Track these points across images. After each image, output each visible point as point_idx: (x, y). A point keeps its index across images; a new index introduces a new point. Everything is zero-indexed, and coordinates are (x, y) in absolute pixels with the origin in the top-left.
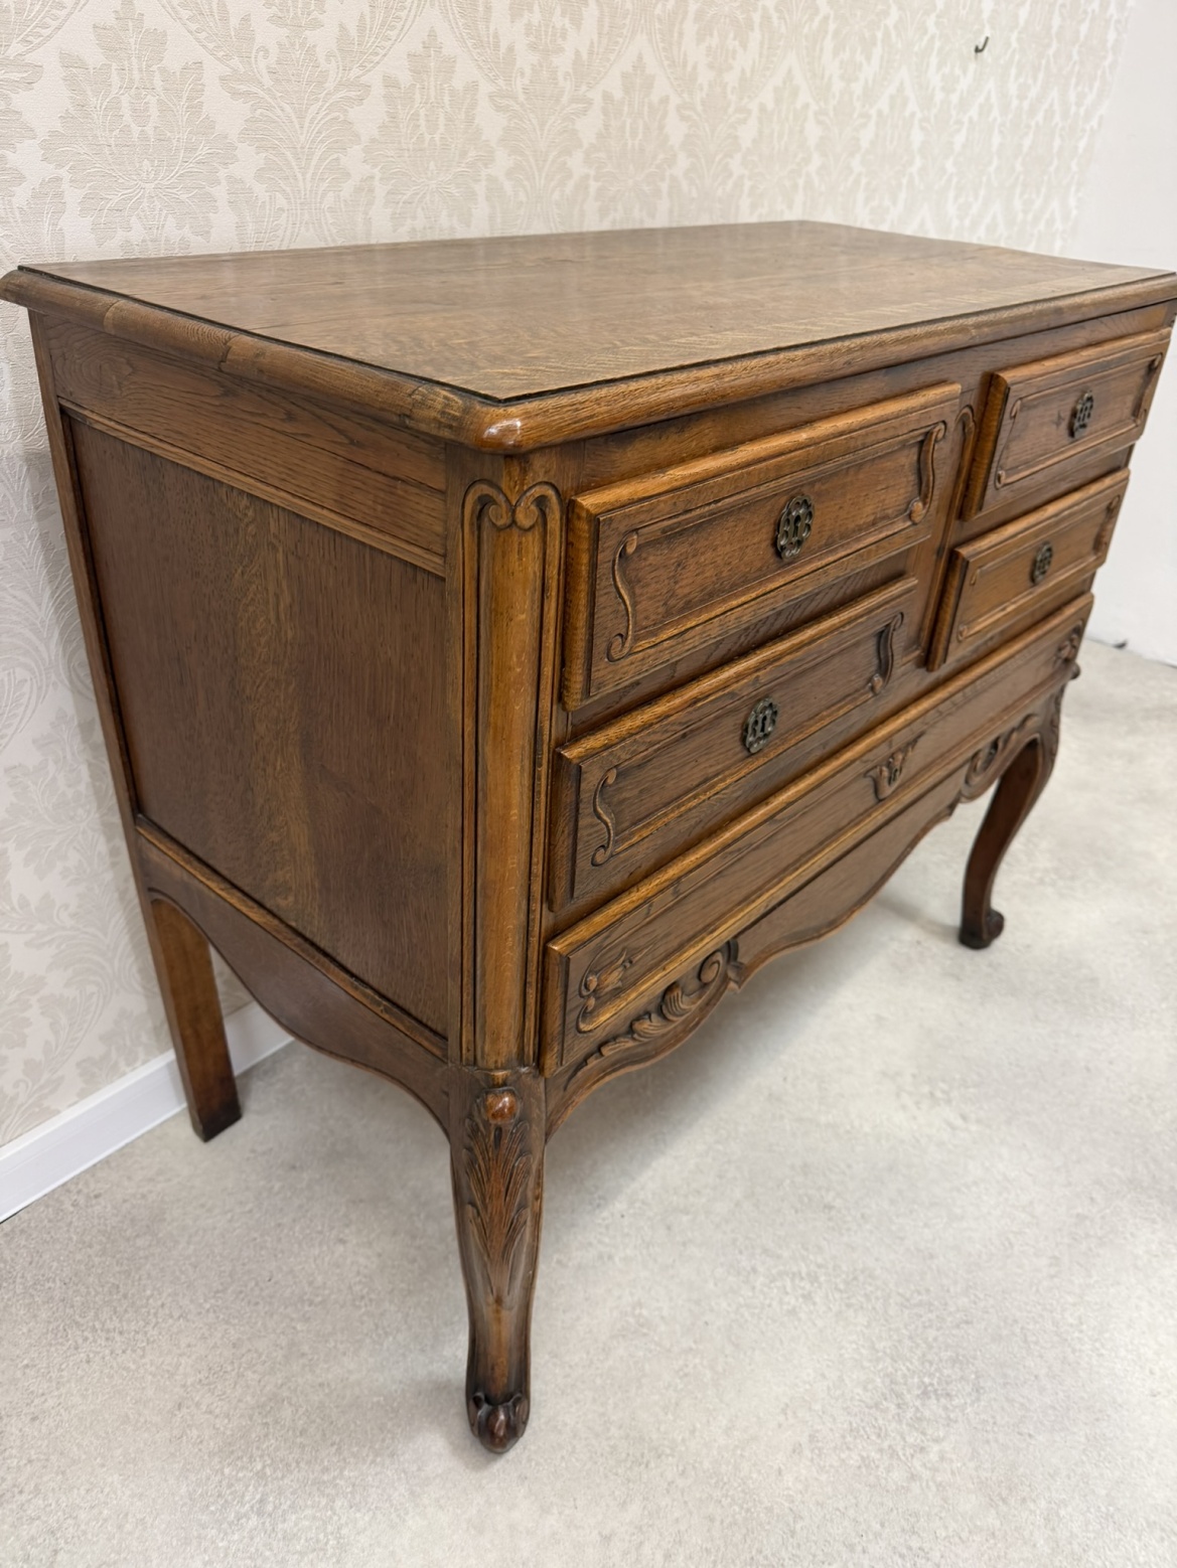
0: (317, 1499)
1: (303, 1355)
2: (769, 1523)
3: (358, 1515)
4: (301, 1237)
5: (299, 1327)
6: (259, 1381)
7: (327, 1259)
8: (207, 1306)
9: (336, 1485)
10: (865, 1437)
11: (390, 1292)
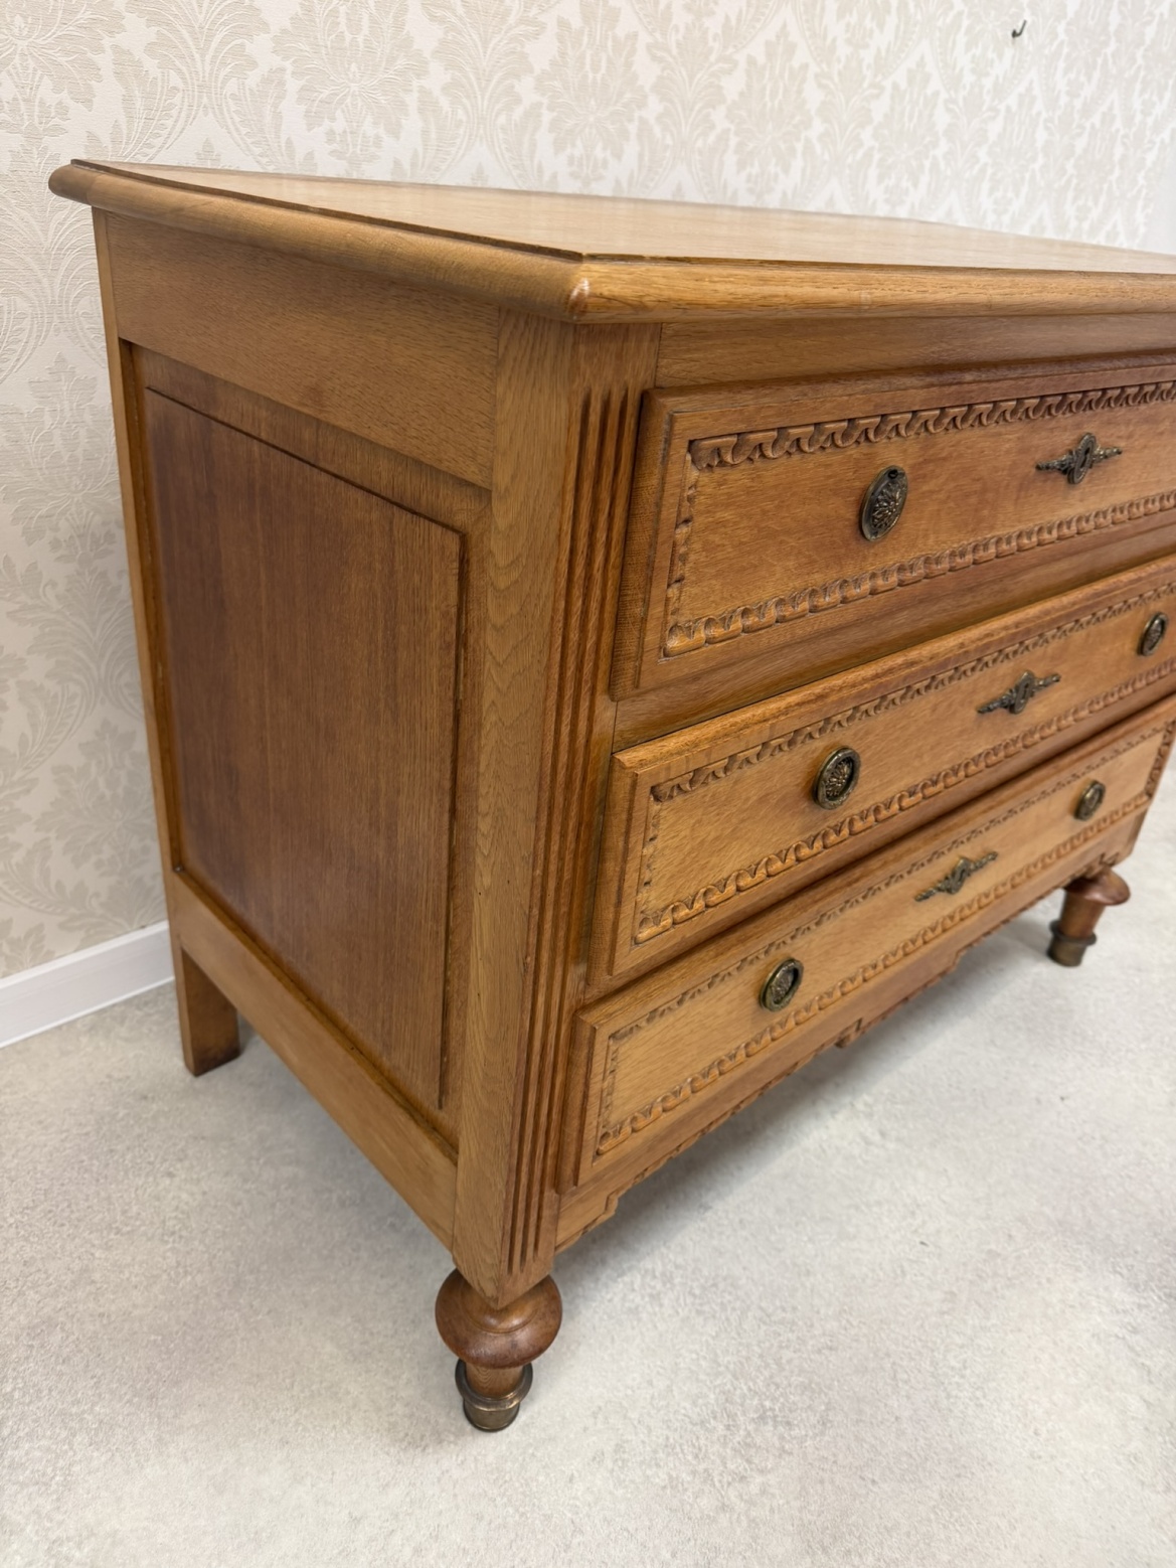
0: (58, 1431)
1: (93, 1282)
2: (543, 1532)
3: (95, 1454)
4: (130, 1165)
5: (97, 1255)
6: (39, 1302)
7: (149, 1190)
8: (11, 1220)
9: (82, 1419)
10: (681, 1455)
11: (205, 1232)
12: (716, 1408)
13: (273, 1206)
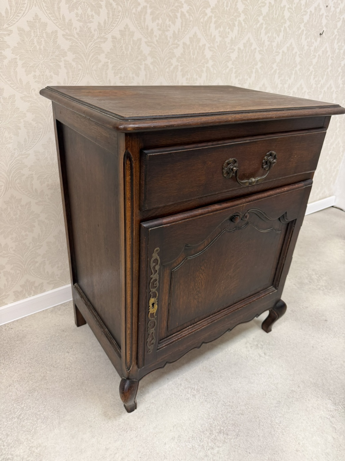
0: (34, 418)
1: (46, 380)
3: (43, 425)
4: (58, 349)
5: (48, 373)
6: (32, 384)
7: (62, 356)
8: (27, 362)
9: (40, 416)
10: (196, 440)
11: (75, 368)
12: (207, 428)
13: (94, 363)
